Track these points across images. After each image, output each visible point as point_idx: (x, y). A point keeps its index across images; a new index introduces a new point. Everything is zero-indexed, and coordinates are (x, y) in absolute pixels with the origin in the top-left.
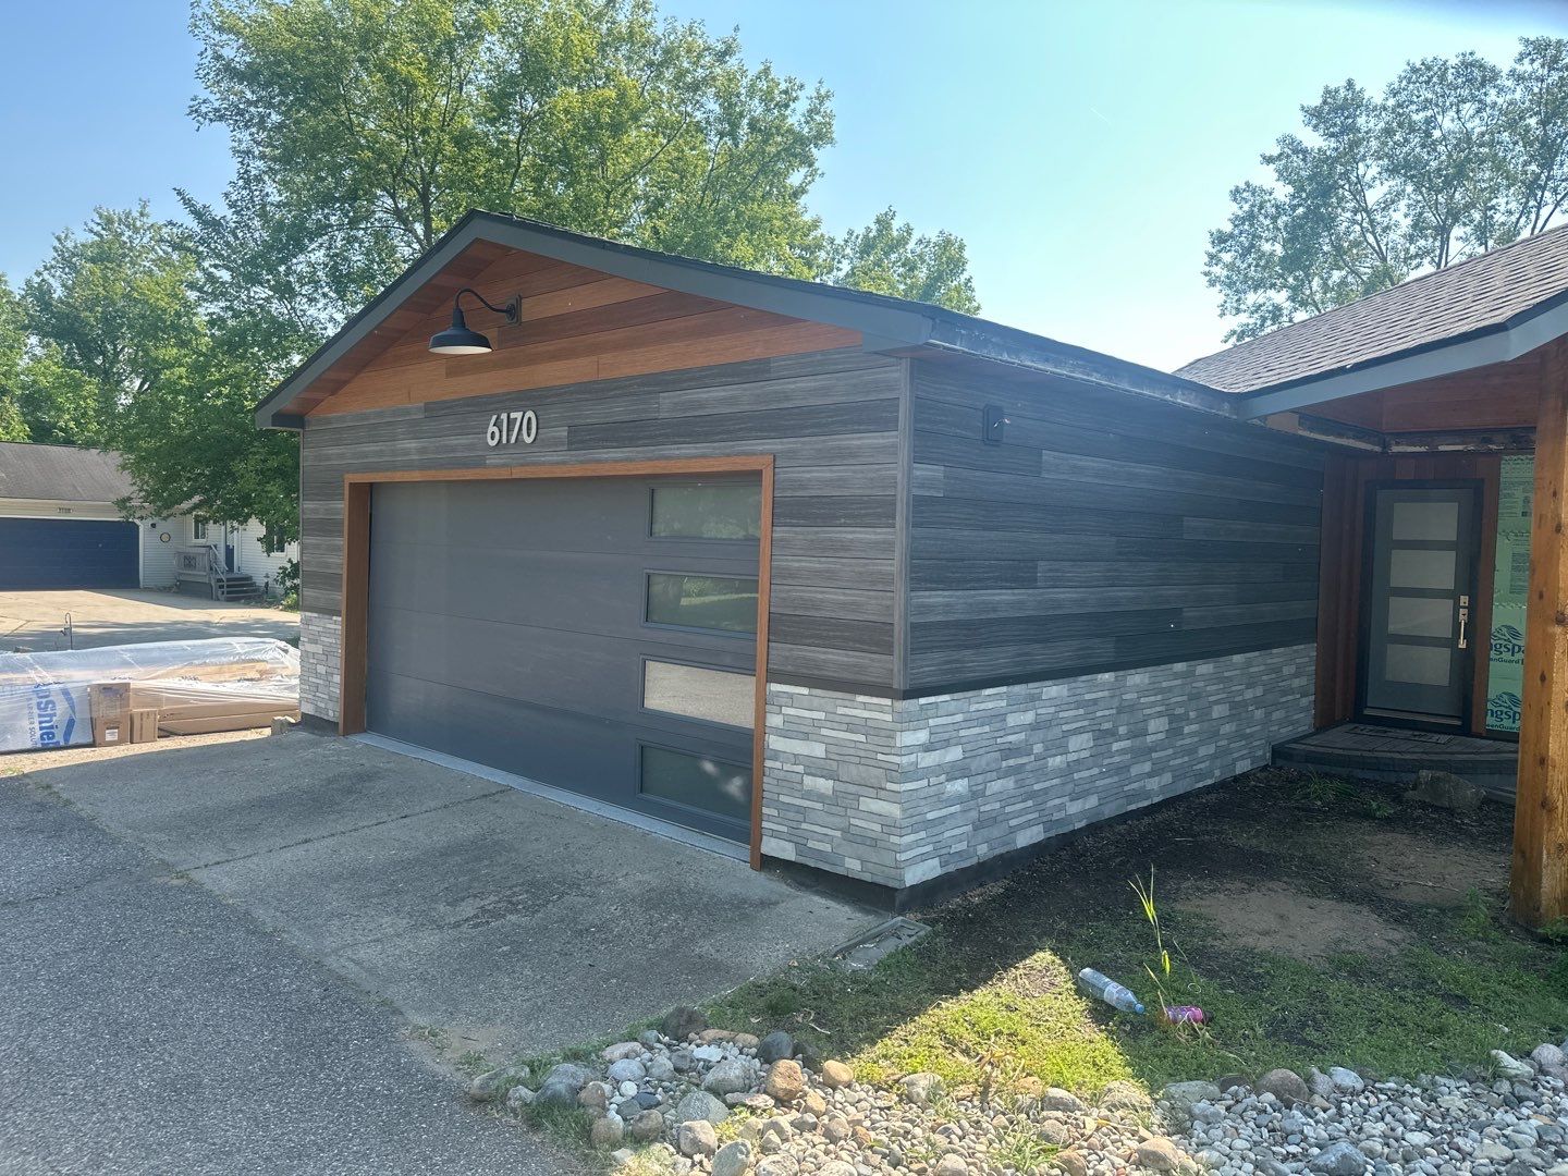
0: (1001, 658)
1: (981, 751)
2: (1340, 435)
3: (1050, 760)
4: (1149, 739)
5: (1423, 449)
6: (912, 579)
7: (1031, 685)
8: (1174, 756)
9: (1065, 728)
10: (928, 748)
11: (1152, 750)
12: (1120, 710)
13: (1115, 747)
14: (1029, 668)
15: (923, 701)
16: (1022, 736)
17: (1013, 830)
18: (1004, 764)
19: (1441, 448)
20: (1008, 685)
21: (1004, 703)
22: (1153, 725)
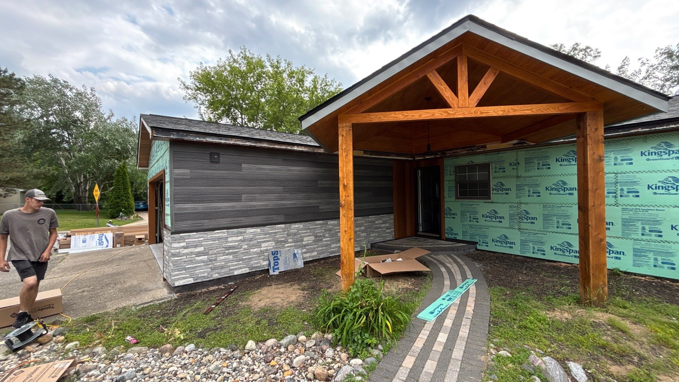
0: (224, 222)
1: (214, 248)
2: (387, 156)
3: (251, 250)
4: (304, 243)
5: (422, 158)
6: (174, 201)
7: (239, 229)
8: (318, 247)
9: (258, 241)
10: (185, 248)
11: (305, 246)
12: (288, 235)
13: (286, 245)
14: (238, 225)
15: (181, 235)
16: (237, 243)
17: (231, 270)
18: (227, 251)
19: (427, 157)
20: (227, 229)
21: (226, 234)
22: (305, 239)
